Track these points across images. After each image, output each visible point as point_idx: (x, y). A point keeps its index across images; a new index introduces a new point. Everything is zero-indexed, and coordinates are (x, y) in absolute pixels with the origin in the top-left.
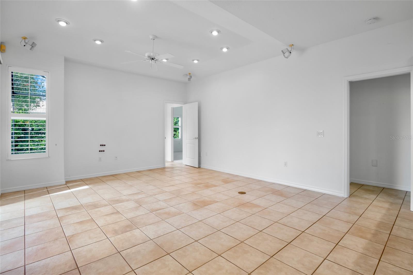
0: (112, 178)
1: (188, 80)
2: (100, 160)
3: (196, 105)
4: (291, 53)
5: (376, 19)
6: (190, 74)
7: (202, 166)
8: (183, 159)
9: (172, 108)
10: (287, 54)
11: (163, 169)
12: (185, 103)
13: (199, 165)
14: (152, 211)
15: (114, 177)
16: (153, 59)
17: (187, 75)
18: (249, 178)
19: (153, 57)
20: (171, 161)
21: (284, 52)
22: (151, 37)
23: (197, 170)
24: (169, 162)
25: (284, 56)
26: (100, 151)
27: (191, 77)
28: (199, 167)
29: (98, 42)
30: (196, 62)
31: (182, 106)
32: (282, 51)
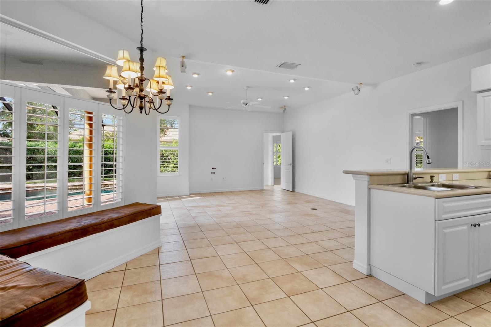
0: (220, 194)
1: (283, 112)
2: (212, 179)
3: (290, 134)
4: (359, 90)
5: (420, 63)
6: (285, 106)
7: (297, 190)
8: (281, 184)
9: (272, 136)
10: (356, 91)
11: (261, 191)
12: (283, 132)
13: (293, 189)
14: (241, 212)
15: (222, 193)
16: (246, 104)
17: (282, 107)
18: (332, 201)
19: (246, 103)
20: (271, 185)
21: (354, 90)
22: (245, 88)
23: (291, 193)
24: (270, 186)
25: (354, 93)
26: (212, 173)
27: (285, 109)
28: (293, 191)
29: (210, 94)
30: (286, 98)
31: (280, 135)
32: (352, 89)
